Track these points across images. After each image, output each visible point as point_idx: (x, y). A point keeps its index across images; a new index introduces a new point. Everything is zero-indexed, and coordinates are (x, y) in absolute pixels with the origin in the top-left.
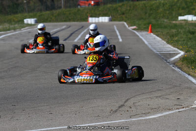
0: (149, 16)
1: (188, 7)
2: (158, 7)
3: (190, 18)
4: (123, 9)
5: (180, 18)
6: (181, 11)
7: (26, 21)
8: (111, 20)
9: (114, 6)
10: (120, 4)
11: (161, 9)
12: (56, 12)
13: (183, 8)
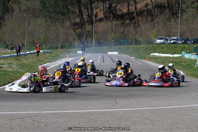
0: (136, 52)
1: (154, 49)
2: (140, 48)
3: (156, 54)
4: (124, 49)
5: (152, 54)
6: (151, 51)
7: (78, 52)
8: (118, 53)
9: (119, 47)
10: (122, 46)
11: (142, 50)
12: (91, 49)
13: (152, 50)
